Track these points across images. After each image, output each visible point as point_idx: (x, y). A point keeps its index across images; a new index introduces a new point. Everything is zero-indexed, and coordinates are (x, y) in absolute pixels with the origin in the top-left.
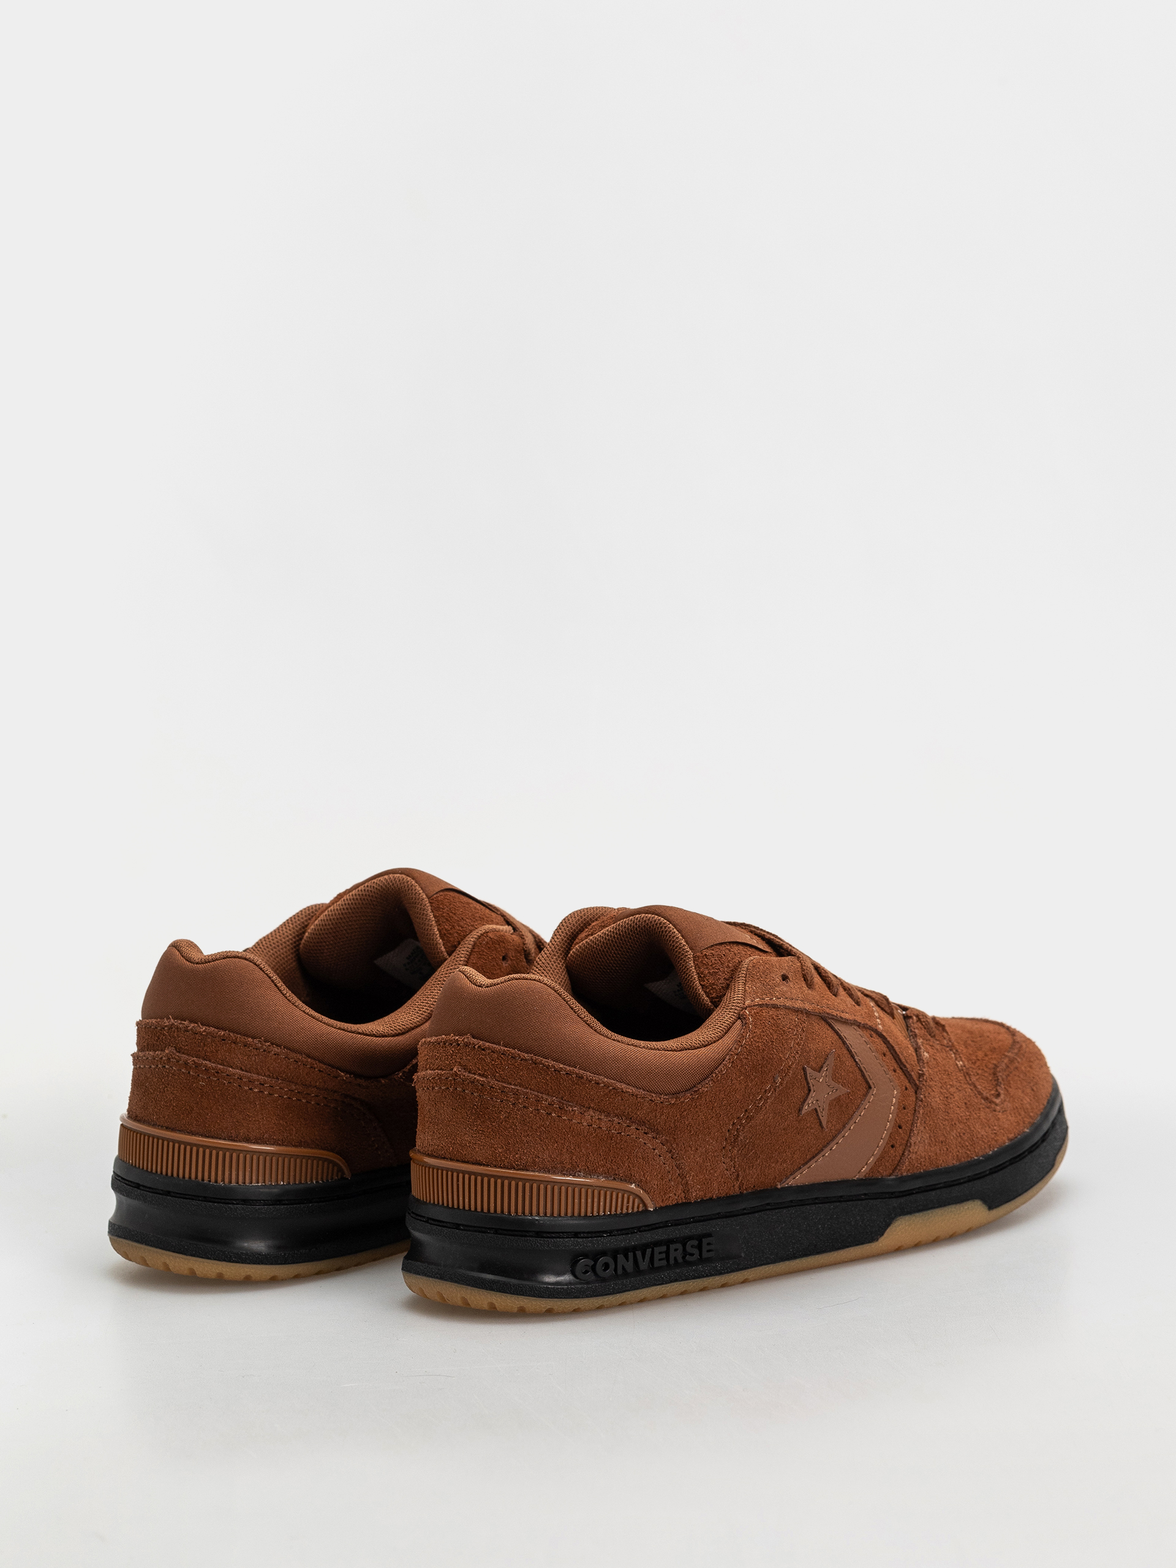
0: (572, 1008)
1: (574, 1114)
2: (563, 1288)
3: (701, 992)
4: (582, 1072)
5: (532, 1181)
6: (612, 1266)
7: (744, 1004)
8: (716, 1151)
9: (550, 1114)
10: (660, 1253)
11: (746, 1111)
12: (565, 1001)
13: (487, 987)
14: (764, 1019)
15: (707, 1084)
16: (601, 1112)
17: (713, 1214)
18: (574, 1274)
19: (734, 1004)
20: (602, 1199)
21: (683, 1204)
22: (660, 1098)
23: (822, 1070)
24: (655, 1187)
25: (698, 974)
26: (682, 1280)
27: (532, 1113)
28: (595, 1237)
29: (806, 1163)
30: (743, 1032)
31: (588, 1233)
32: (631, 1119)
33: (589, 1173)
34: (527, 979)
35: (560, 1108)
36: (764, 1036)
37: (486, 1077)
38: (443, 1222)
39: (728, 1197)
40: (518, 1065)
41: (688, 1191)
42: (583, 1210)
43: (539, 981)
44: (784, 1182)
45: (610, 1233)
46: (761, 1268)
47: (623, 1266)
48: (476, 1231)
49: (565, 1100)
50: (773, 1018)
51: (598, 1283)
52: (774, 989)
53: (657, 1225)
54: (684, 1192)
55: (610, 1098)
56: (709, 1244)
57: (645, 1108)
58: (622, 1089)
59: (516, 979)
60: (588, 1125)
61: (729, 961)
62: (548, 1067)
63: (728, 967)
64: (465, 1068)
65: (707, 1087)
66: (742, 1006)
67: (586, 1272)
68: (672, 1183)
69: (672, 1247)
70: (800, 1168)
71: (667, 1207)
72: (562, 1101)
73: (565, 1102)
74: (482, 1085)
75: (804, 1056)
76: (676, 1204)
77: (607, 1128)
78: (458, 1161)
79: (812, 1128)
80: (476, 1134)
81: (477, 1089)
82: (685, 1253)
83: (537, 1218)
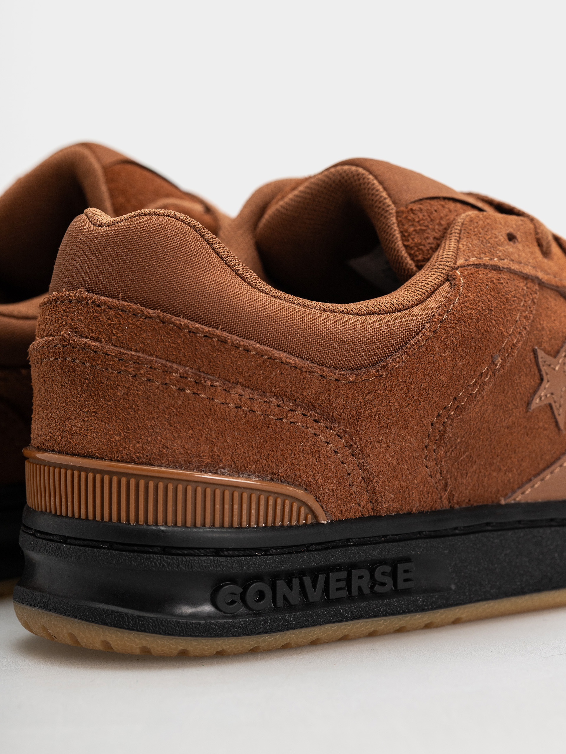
0: (218, 254)
1: (215, 391)
2: (199, 624)
3: (404, 253)
4: (225, 334)
5: (157, 479)
6: (269, 595)
7: (455, 264)
8: (415, 450)
9: (183, 390)
10: (338, 580)
11: (455, 399)
12: (209, 244)
13: (108, 226)
14: (480, 281)
15: (398, 357)
16: (254, 389)
17: (413, 533)
18: (214, 604)
19: (442, 263)
20: (254, 506)
21: (370, 518)
22: (335, 374)
23: (559, 355)
24: (330, 492)
25: (401, 232)
26: (370, 617)
27: (158, 388)
28: (244, 556)
29: (538, 474)
30: (451, 295)
31: (234, 550)
32: (295, 400)
33: (236, 471)
34: (159, 215)
35: (195, 382)
36: (479, 302)
37: (101, 342)
38: (50, 534)
39: (433, 511)
40: (141, 324)
41: (376, 501)
42: (236, 519)
43: (175, 217)
44: (509, 497)
45: (266, 551)
46: (477, 605)
47: (284, 596)
48: (85, 546)
49: (203, 372)
50: (492, 281)
51: (249, 617)
52: (496, 247)
53: (334, 544)
54: (371, 502)
55: (266, 370)
56: (406, 571)
57: (313, 386)
58: (281, 359)
59: (145, 215)
60: (236, 407)
61: (441, 218)
62: (180, 328)
63: (440, 224)
64: (76, 331)
65: (399, 362)
66: (452, 265)
67: (233, 602)
68: (354, 489)
69: (355, 573)
70: (530, 480)
71: (347, 521)
72: (199, 373)
73: (202, 374)
74: (95, 352)
75: (534, 335)
76: (360, 518)
77: (262, 411)
78: (67, 453)
79: (545, 429)
80: (88, 417)
81: (88, 357)
82: (374, 582)
83: (163, 528)
